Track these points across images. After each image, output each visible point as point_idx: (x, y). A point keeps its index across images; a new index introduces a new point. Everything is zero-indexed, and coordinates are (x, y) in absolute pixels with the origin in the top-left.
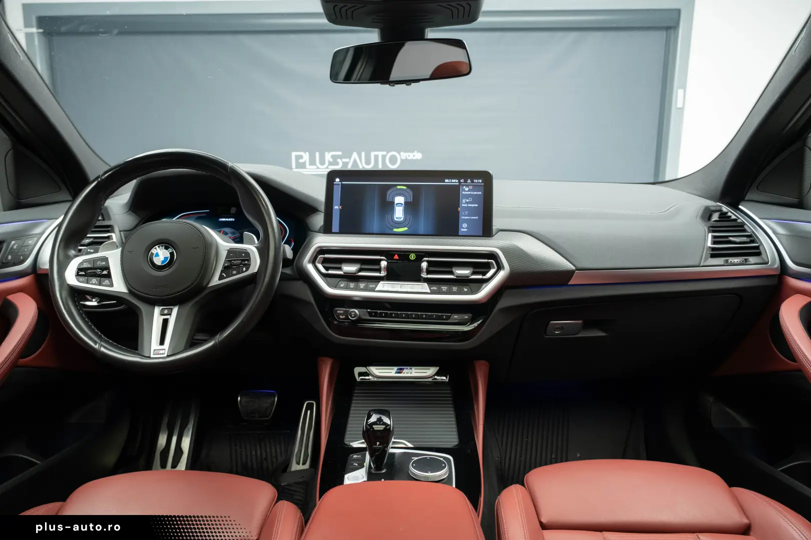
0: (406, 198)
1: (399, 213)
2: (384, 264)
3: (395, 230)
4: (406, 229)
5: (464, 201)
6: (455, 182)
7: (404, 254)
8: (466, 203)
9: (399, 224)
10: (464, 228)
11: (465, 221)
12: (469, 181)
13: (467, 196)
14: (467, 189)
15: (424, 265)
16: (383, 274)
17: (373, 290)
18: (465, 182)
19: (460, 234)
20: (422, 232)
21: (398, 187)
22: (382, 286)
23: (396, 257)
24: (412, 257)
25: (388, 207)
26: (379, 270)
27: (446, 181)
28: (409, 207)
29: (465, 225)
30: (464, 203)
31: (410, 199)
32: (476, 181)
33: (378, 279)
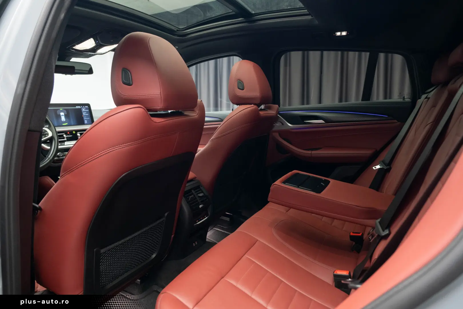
0: (64, 113)
1: (63, 119)
2: (65, 136)
3: (63, 124)
4: (67, 124)
5: (84, 113)
6: (79, 107)
7: (71, 132)
8: (85, 114)
9: (64, 122)
10: (86, 122)
11: (86, 120)
12: (84, 107)
13: (84, 112)
14: (84, 109)
15: (79, 135)
16: (65, 139)
17: (64, 145)
18: (83, 107)
19: (85, 124)
20: (73, 124)
21: (61, 109)
22: (66, 143)
23: (68, 133)
24: (74, 132)
25: (59, 117)
26: (64, 138)
27: (77, 107)
28: (66, 116)
29: (86, 121)
30: (84, 114)
31: (66, 113)
32: (86, 107)
33: (64, 141)
